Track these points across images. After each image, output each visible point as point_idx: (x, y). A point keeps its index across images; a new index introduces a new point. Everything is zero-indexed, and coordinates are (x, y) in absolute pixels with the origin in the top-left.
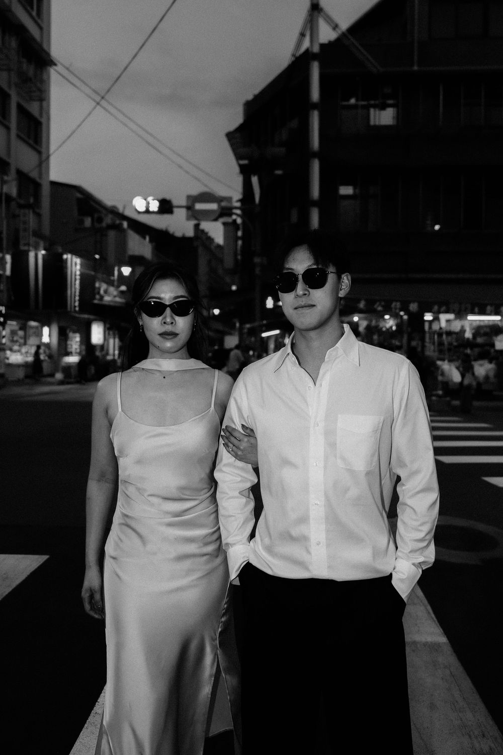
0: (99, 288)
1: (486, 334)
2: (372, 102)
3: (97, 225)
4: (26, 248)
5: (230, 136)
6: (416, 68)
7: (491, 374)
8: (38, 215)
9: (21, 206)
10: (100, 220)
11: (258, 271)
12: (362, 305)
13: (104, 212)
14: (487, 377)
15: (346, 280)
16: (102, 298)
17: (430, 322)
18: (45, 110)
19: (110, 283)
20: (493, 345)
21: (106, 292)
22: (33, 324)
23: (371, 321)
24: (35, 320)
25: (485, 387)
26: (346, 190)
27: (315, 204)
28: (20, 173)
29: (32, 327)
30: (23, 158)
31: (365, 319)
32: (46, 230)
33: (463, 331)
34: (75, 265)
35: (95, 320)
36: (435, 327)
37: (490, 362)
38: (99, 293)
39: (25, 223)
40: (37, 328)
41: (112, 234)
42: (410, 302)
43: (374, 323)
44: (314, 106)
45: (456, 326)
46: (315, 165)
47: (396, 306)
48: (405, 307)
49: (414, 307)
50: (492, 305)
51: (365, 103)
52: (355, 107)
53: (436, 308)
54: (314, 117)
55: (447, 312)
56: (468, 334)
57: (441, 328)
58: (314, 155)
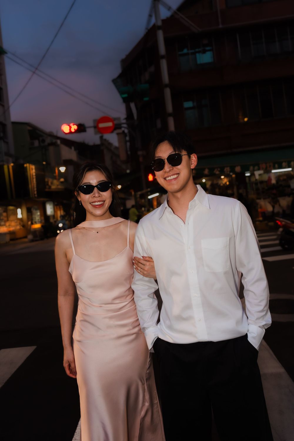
0: (48, 182)
1: (284, 180)
2: (197, 50)
3: (42, 144)
4: (2, 164)
5: (114, 81)
6: (221, 26)
8: (7, 143)
10: (43, 141)
11: (141, 159)
12: (206, 172)
13: (45, 136)
15: (194, 158)
16: (50, 187)
17: (249, 177)
18: (3, 81)
19: (54, 178)
21: (52, 183)
22: (11, 208)
23: (213, 181)
24: (12, 205)
26: (188, 104)
27: (170, 115)
29: (11, 210)
31: (209, 180)
33: (270, 179)
34: (32, 170)
35: (48, 201)
36: (253, 179)
38: (48, 184)
40: (13, 210)
41: (51, 149)
42: (235, 167)
43: (215, 182)
44: (163, 57)
45: (265, 177)
46: (168, 92)
47: (227, 170)
48: (233, 170)
49: (238, 169)
50: (285, 162)
51: (193, 51)
52: (187, 54)
53: (251, 168)
54: (164, 64)
55: (259, 169)
56: (274, 181)
57: (256, 180)
58: (166, 86)
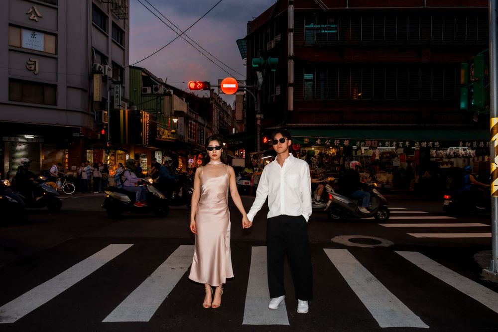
0: (159, 131)
1: (387, 157)
2: (323, 26)
3: (155, 92)
4: (118, 108)
5: (239, 42)
6: (347, 8)
7: (390, 180)
8: (123, 87)
9: (115, 83)
10: (157, 89)
11: (259, 122)
12: (318, 141)
13: (160, 84)
14: (388, 182)
16: (161, 136)
17: (356, 150)
18: (126, 25)
19: (166, 128)
20: (392, 164)
21: (163, 133)
22: (120, 152)
23: (322, 150)
24: (121, 150)
25: (387, 186)
26: (307, 76)
27: (291, 85)
28: (113, 62)
29: (119, 154)
30: (115, 54)
31: (318, 149)
32: (127, 96)
33: (374, 154)
34: (146, 118)
35: (157, 150)
36: (359, 153)
37: (390, 173)
38: (159, 134)
39: (117, 93)
40: (122, 154)
41: (167, 98)
42: (344, 140)
43: (323, 151)
44: (291, 30)
45: (371, 152)
46: (291, 63)
47: (337, 142)
48: (341, 143)
49: (346, 143)
50: (388, 141)
51: (319, 26)
52: (313, 29)
53: (358, 143)
54: (291, 36)
55: (364, 146)
56: (377, 157)
57: (362, 154)
58: (291, 58)
